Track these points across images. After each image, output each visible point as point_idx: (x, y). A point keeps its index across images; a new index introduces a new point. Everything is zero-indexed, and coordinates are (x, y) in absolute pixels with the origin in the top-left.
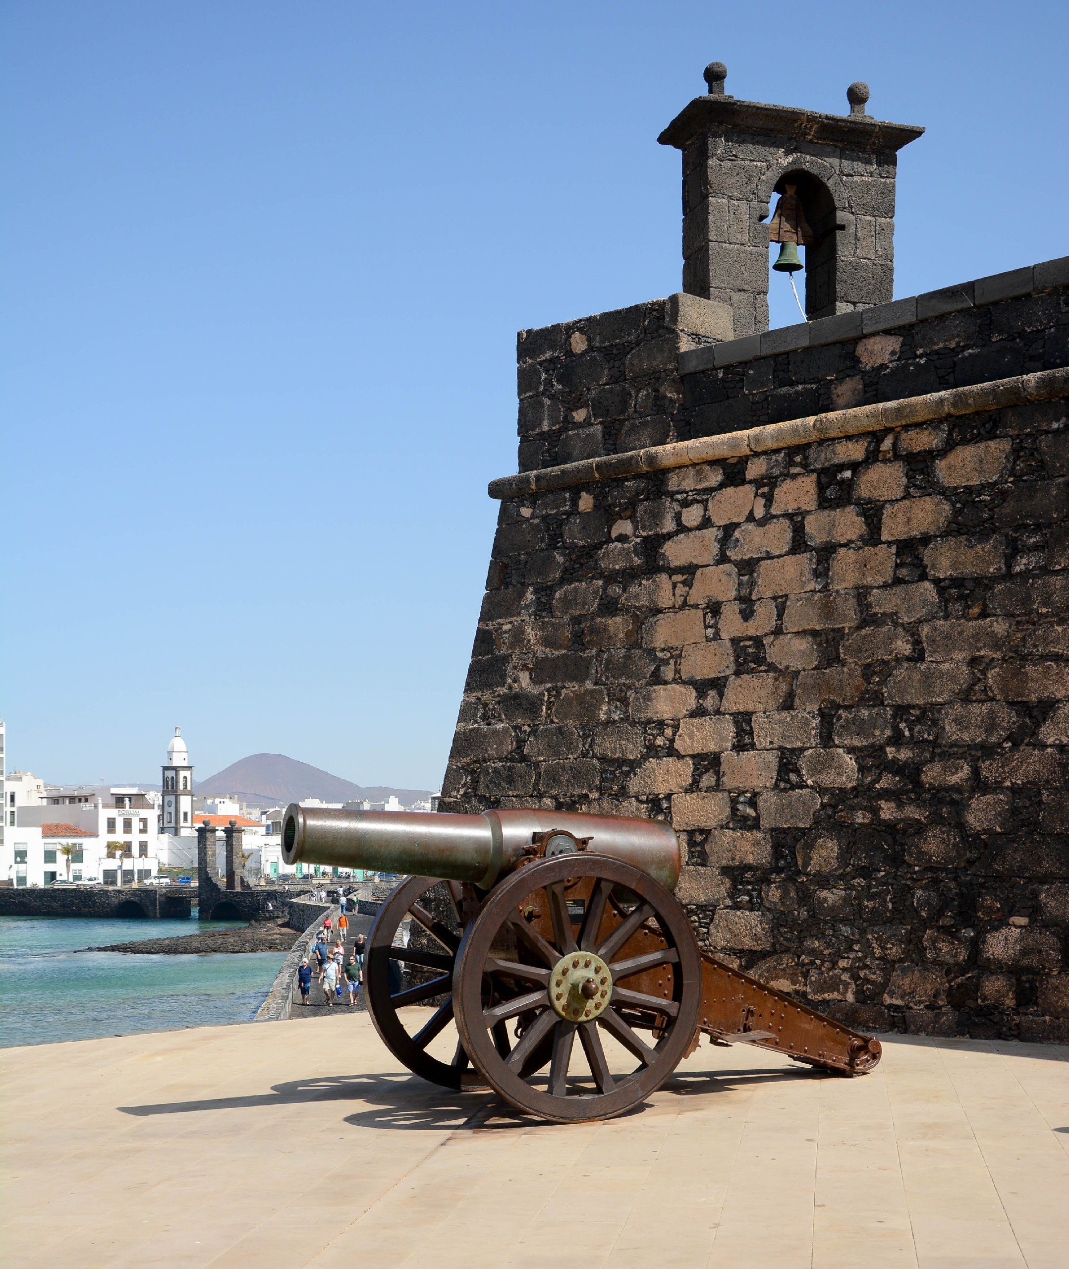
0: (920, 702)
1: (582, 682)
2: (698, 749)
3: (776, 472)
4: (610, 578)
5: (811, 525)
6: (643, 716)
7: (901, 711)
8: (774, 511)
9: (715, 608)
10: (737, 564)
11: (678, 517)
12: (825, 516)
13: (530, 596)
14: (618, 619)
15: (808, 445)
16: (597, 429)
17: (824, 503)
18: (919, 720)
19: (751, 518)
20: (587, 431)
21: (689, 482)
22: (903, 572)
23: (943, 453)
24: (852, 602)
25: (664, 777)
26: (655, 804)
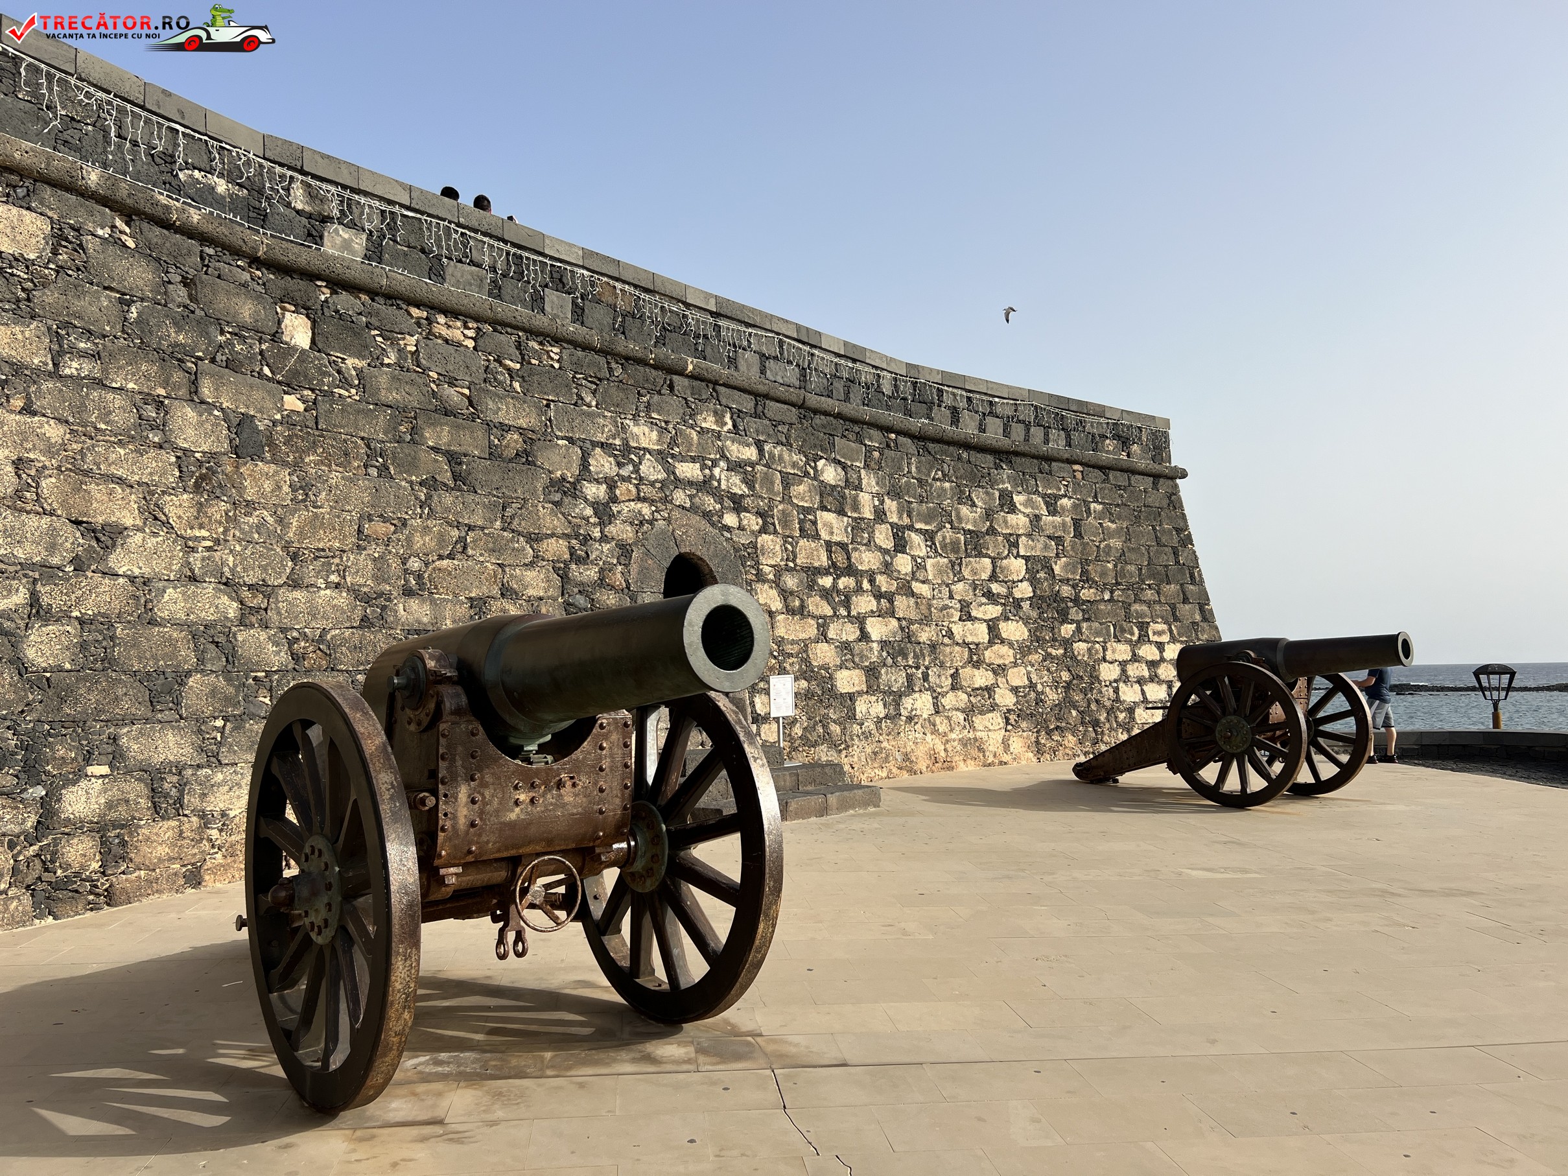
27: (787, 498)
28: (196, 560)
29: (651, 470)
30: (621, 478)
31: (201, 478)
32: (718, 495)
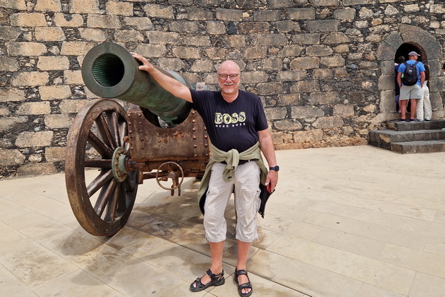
6: (16, 54)
9: (51, 14)
24: (117, 20)
25: (32, 79)
26: (29, 90)
28: (216, 66)
29: (391, 11)
30: (375, 17)
31: (217, 42)
32: (428, 15)
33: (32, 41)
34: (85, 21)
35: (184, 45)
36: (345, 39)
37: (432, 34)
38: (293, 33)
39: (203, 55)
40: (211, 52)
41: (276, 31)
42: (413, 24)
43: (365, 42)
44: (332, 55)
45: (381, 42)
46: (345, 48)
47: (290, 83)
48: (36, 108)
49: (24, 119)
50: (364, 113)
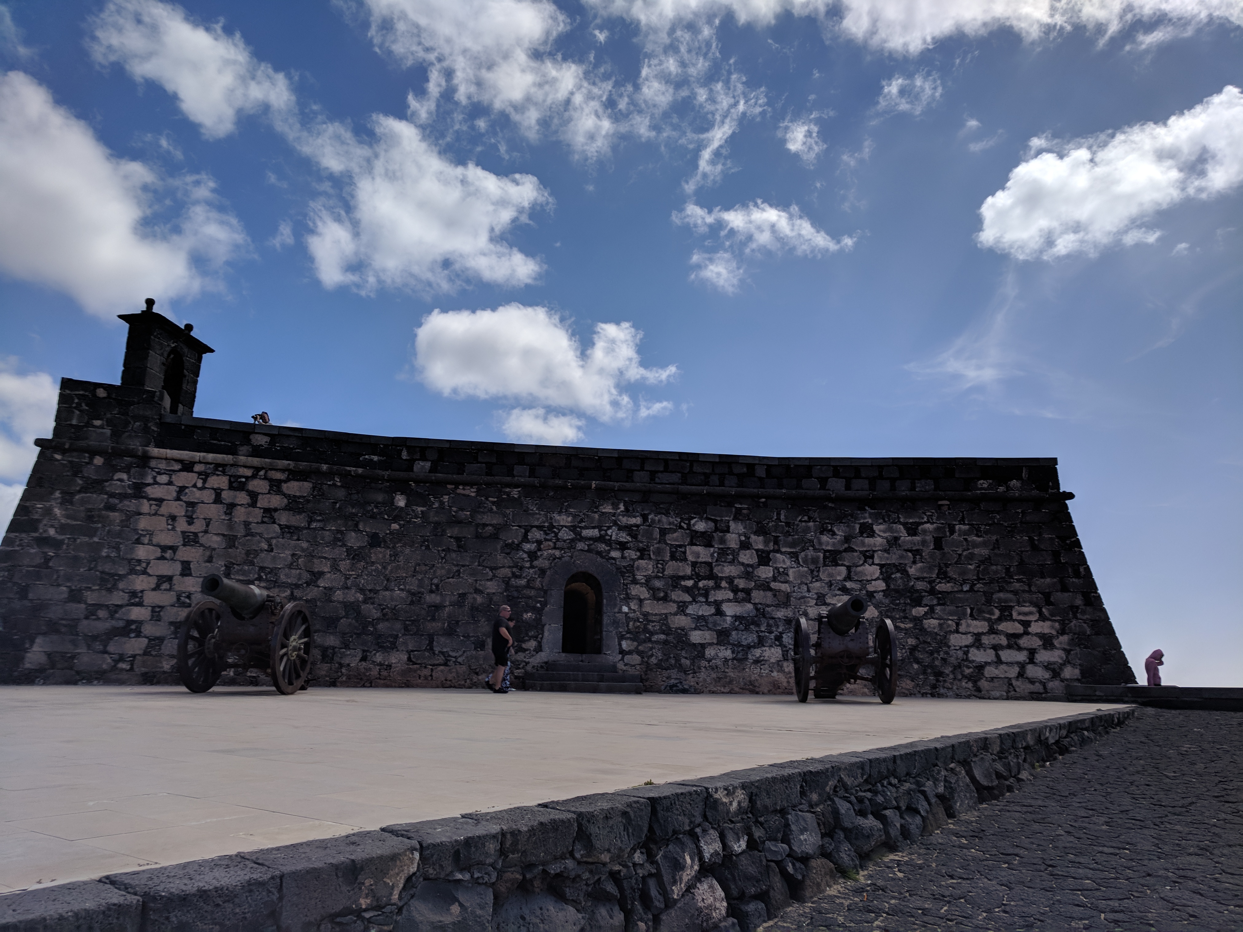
0: (271, 566)
1: (91, 536)
2: (160, 573)
3: (209, 471)
4: (112, 495)
5: (225, 495)
6: (129, 556)
7: (262, 569)
8: (207, 486)
9: (173, 518)
10: (185, 502)
11: (154, 478)
12: (232, 493)
13: (57, 494)
14: (116, 514)
15: (226, 465)
16: (108, 431)
17: (231, 487)
18: (269, 573)
19: (195, 486)
20: (101, 430)
21: (163, 466)
22: (266, 519)
23: (285, 482)
24: (242, 526)
25: (140, 583)
26: (134, 594)
27: (662, 540)
28: (349, 583)
29: (566, 535)
30: (546, 540)
31: (355, 555)
32: (609, 543)
33: (148, 544)
34: (207, 526)
35: (313, 556)
36: (507, 562)
37: (612, 564)
38: (448, 550)
39: (335, 568)
40: (344, 565)
41: (427, 547)
42: (589, 551)
43: (532, 567)
44: (491, 580)
45: (550, 568)
46: (507, 572)
47: (438, 607)
48: (137, 613)
49: (121, 624)
50: (524, 650)
